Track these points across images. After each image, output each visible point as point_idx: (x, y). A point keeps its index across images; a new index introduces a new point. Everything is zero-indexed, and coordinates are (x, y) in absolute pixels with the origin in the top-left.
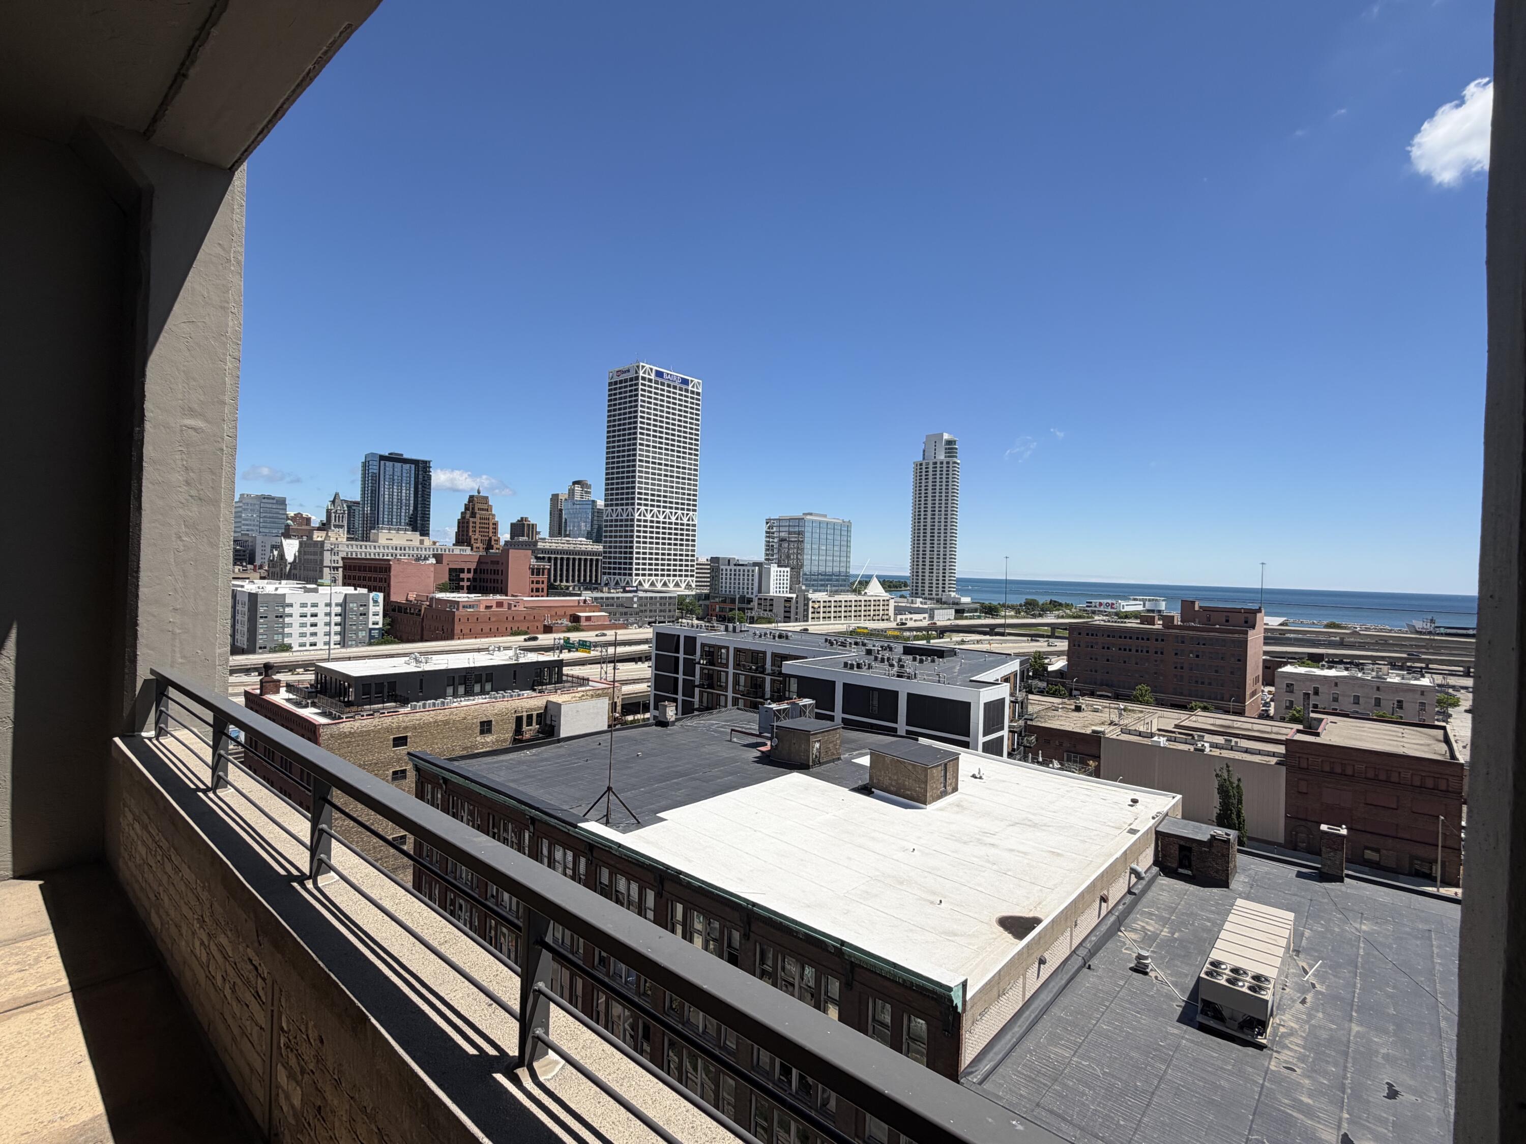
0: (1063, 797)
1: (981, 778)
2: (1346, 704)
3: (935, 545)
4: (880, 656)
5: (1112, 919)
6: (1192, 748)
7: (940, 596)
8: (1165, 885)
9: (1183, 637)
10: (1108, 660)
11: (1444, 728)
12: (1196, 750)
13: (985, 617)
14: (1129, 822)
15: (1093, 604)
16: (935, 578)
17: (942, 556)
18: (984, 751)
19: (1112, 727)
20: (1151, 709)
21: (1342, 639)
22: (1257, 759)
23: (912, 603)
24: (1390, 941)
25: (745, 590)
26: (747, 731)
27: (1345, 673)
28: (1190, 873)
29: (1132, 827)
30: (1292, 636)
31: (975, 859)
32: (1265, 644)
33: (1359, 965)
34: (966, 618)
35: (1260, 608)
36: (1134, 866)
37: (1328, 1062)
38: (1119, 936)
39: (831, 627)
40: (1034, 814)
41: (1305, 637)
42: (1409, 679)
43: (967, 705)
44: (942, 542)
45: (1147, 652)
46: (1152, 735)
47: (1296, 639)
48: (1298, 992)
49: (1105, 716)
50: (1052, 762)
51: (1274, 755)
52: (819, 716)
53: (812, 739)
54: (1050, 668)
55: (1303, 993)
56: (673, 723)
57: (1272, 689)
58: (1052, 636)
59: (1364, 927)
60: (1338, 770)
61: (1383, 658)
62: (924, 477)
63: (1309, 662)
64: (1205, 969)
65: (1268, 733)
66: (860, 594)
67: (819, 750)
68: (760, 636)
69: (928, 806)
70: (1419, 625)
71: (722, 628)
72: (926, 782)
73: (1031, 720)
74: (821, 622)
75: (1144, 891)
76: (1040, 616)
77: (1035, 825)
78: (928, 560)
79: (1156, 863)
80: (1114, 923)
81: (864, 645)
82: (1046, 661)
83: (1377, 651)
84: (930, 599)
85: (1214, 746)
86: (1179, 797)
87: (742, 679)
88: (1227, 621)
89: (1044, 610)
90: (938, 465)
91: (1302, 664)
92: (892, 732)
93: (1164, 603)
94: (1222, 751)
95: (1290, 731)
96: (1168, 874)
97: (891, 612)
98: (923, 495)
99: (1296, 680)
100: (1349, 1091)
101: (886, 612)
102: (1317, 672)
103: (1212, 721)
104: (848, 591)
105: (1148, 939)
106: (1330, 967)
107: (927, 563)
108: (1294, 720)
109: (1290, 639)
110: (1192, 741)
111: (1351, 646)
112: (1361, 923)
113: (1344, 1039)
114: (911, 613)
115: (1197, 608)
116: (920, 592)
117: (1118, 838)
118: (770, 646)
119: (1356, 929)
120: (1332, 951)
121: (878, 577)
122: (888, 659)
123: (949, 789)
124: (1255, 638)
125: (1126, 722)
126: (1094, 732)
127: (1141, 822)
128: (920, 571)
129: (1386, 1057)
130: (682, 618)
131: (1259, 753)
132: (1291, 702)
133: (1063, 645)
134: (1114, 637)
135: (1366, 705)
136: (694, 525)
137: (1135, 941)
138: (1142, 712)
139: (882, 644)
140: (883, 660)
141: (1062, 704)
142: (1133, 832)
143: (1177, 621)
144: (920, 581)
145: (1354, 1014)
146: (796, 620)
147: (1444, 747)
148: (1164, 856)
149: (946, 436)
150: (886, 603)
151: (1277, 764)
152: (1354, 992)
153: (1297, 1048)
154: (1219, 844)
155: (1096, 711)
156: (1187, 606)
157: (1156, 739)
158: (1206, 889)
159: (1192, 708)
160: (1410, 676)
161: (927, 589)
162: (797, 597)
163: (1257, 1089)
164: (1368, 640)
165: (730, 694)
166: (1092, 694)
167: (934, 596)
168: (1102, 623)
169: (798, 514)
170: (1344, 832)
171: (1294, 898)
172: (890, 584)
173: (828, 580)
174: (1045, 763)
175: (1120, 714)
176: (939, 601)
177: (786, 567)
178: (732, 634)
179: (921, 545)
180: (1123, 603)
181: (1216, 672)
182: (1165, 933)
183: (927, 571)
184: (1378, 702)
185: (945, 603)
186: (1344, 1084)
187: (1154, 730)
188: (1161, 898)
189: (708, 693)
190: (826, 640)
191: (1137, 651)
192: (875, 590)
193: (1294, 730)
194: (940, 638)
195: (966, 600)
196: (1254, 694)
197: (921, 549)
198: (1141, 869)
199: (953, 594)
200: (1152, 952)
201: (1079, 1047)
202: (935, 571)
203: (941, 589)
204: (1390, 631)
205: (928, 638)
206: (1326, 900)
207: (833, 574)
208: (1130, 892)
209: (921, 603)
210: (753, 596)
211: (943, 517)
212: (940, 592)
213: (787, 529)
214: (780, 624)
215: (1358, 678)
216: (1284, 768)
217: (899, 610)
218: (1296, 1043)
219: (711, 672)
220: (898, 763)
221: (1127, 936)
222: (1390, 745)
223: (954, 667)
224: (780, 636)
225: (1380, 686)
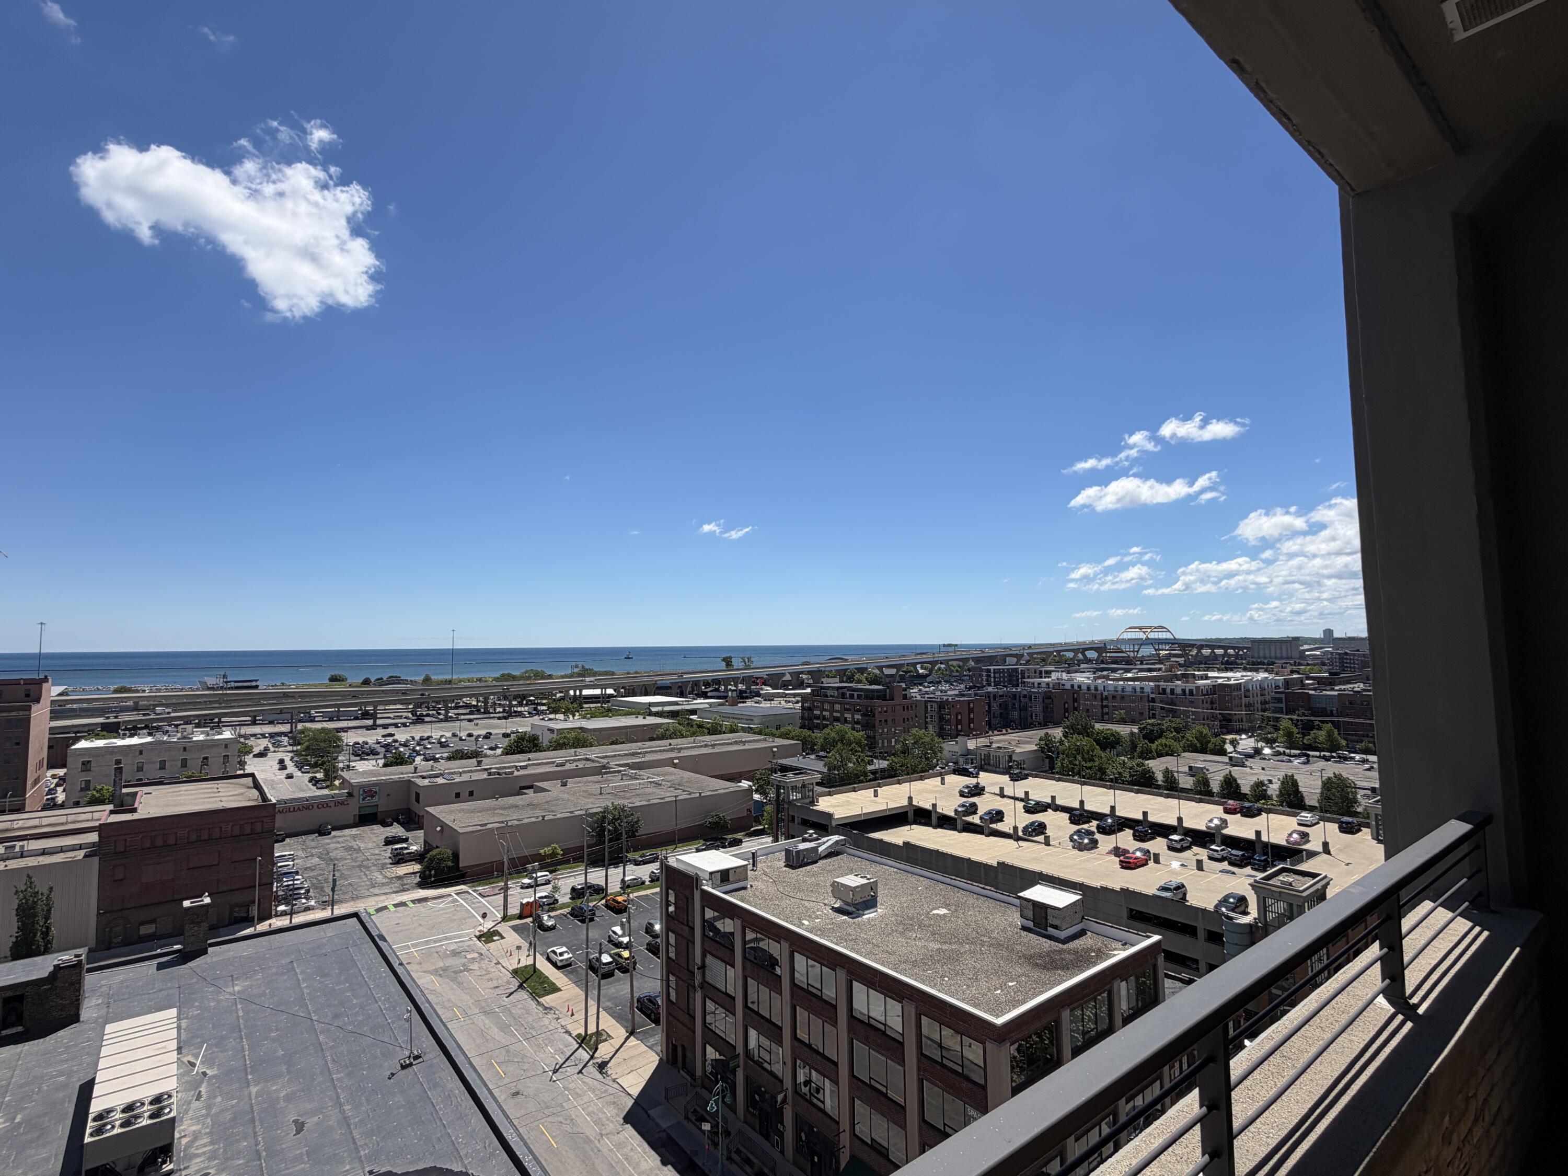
2: (152, 771)
11: (250, 776)
21: (136, 703)
22: (58, 859)
24: (263, 988)
27: (149, 739)
28: (20, 1029)
30: (75, 706)
32: (52, 719)
33: (242, 1026)
35: (46, 677)
37: (238, 1141)
41: (91, 706)
42: (214, 735)
47: (84, 709)
48: (190, 1090)
51: (81, 847)
55: (197, 1088)
57: (61, 771)
59: (237, 988)
60: (159, 842)
61: (180, 718)
63: (104, 733)
64: (88, 1131)
65: (62, 824)
70: (211, 681)
83: (186, 710)
91: (98, 737)
95: (103, 814)
99: (93, 756)
100: (264, 1154)
102: (119, 742)
106: (216, 1046)
108: (97, 801)
109: (74, 710)
111: (147, 710)
112: (233, 986)
113: (247, 1108)
119: (230, 994)
120: (214, 1027)
124: (40, 712)
129: (288, 1098)
131: (62, 850)
132: (89, 783)
135: (173, 767)
145: (250, 1077)
147: (255, 793)
151: (85, 856)
152: (244, 1056)
153: (204, 1149)
154: (66, 972)
158: (48, 1038)
160: (214, 731)
164: (162, 702)
170: (207, 900)
171: (160, 995)
184: (184, 763)
186: (257, 1151)
193: (107, 812)
196: (37, 781)
204: (181, 690)
206: (195, 980)
215: (164, 742)
216: (95, 859)
218: (203, 1146)
222: (208, 803)
225: (187, 747)
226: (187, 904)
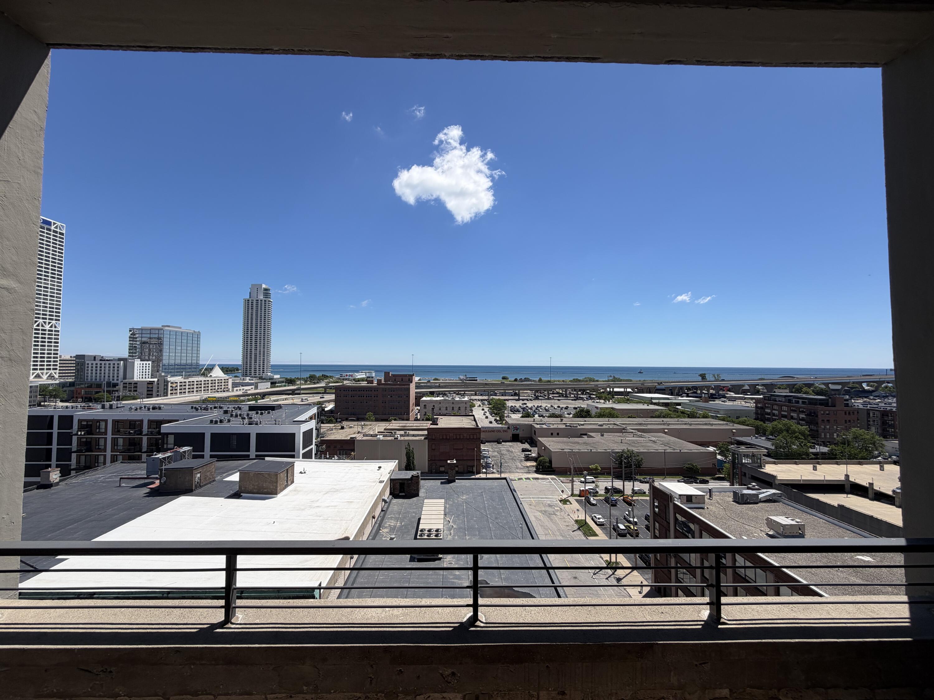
0: (348, 473)
1: (305, 473)
2: (443, 411)
3: (258, 347)
4: (234, 414)
5: (377, 525)
6: (393, 438)
7: (261, 375)
8: (396, 502)
9: (385, 388)
10: (354, 402)
11: (473, 416)
12: (395, 439)
13: (288, 386)
14: (379, 478)
15: (343, 376)
16: (258, 365)
17: (262, 353)
18: (303, 458)
19: (359, 434)
20: (374, 423)
21: (439, 384)
22: (417, 438)
23: (244, 380)
24: (472, 500)
25: (111, 378)
26: (133, 477)
27: (442, 398)
28: (404, 494)
29: (381, 480)
30: (423, 385)
31: (309, 517)
32: (416, 389)
33: (465, 512)
34: (278, 387)
35: (414, 374)
36: (383, 498)
38: (380, 533)
39: (187, 398)
40: (335, 485)
41: (427, 385)
42: (462, 398)
43: (293, 435)
44: (262, 345)
45: (371, 397)
46: (376, 435)
47: (425, 386)
48: (447, 531)
49: (356, 429)
50: (334, 457)
51: (423, 435)
52: (195, 457)
53: (195, 472)
54: (326, 409)
55: (450, 531)
56: (57, 484)
57: (419, 408)
58: (325, 393)
59: (464, 498)
60: (444, 437)
61: (452, 391)
62: (250, 308)
63: (430, 395)
64: (418, 534)
65: (419, 426)
66: (207, 376)
67: (200, 479)
68: (136, 410)
69: (278, 495)
70: (462, 377)
71: (99, 406)
72: (277, 482)
73: (323, 437)
74: (178, 396)
75: (388, 508)
76: (318, 383)
77: (337, 491)
78: (253, 355)
79: (390, 494)
80: (378, 527)
81: (221, 408)
82: (323, 406)
83: (451, 388)
84: (255, 377)
85: (401, 435)
86: (397, 461)
87: (121, 442)
88: (402, 380)
89: (319, 380)
90: (259, 302)
91: (428, 396)
92: (247, 457)
93: (374, 373)
94: (405, 437)
95: (428, 425)
96: (395, 498)
97: (230, 386)
98: (250, 318)
99: (427, 403)
101: (226, 387)
102: (433, 399)
103: (398, 425)
104: (198, 375)
105: (392, 529)
106: (457, 517)
107: (253, 357)
108: (428, 420)
109: (422, 386)
110: (391, 435)
111: (442, 387)
112: (463, 496)
114: (243, 386)
115: (390, 375)
116: (248, 373)
117: (375, 487)
118: (146, 416)
119: (462, 499)
120: (456, 510)
121: (219, 365)
122: (240, 415)
123: (289, 482)
124: (412, 386)
125: (365, 431)
126: (351, 438)
127: (384, 476)
128: (249, 361)
130: (45, 401)
131: (418, 435)
132: (426, 412)
133: (333, 397)
134: (356, 391)
135: (450, 410)
136: (58, 331)
137: (387, 532)
138: (371, 425)
139: (233, 406)
140: (236, 416)
141: (335, 426)
142: (381, 482)
143: (383, 382)
144: (248, 367)
145: (466, 532)
146: (158, 396)
147: (474, 423)
148: (394, 489)
149: (264, 286)
150: (226, 381)
151: (424, 439)
152: (465, 524)
154: (415, 478)
155: (351, 427)
156: (387, 374)
157: (378, 436)
158: (411, 499)
159: (390, 420)
161: (253, 371)
162: (158, 380)
163: (441, 577)
164: (447, 384)
165: (109, 453)
166: (347, 420)
167: (257, 375)
168: (350, 385)
169: (159, 326)
170: (455, 462)
171: (441, 493)
172: (226, 369)
173: (182, 369)
174: (330, 458)
175: (362, 428)
176: (261, 378)
177: (148, 360)
178: (108, 410)
179: (249, 347)
180: (357, 374)
181: (399, 403)
182: (399, 524)
183: (253, 361)
184: (453, 408)
185: (264, 379)
186: (467, 561)
187: (376, 433)
188: (394, 509)
189: (86, 456)
190: (192, 408)
191: (367, 397)
192: (217, 373)
193: (430, 424)
194: (263, 399)
195: (277, 376)
196: (412, 410)
197: (249, 349)
198: (386, 498)
199: (269, 374)
200: (395, 535)
201: (372, 592)
202: (258, 361)
203: (261, 371)
204: (453, 380)
205: (256, 400)
206: (451, 491)
207: (186, 365)
208: (382, 511)
209: (250, 380)
210: (119, 382)
211: (263, 331)
212: (261, 373)
213: (149, 336)
214: (144, 400)
215: (446, 400)
216: (427, 440)
217: (235, 385)
219: (88, 440)
220: (258, 475)
221: (384, 531)
222: (459, 425)
223: (282, 415)
224: (154, 408)
225: (454, 402)
226: (449, 462)
